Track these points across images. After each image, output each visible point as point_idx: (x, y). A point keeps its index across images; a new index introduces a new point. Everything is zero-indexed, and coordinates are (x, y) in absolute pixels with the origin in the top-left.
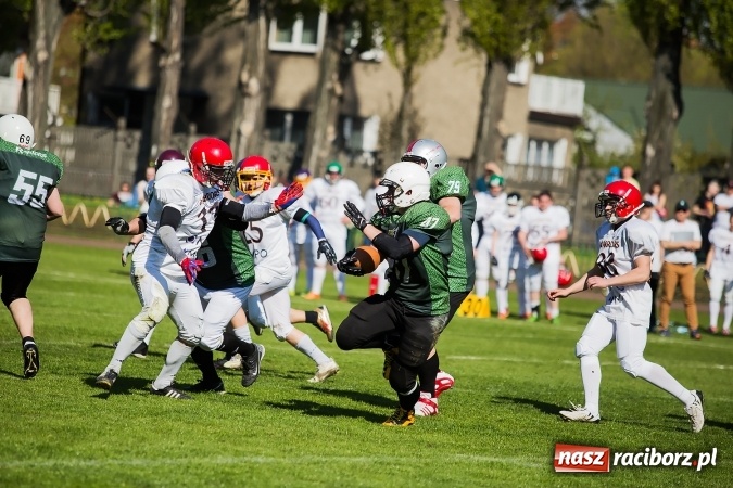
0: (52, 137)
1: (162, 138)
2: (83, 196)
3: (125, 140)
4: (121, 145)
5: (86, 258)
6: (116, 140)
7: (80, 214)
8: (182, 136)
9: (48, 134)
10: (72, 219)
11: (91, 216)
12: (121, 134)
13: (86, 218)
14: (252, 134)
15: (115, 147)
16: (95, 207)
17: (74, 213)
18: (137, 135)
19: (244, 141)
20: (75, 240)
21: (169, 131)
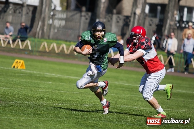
0: (54, 15)
1: (101, 16)
2: (66, 41)
3: (85, 16)
4: (83, 19)
5: (63, 67)
6: (81, 16)
7: (63, 48)
8: (110, 15)
9: (52, 13)
10: (59, 50)
11: (68, 49)
12: (83, 14)
13: (65, 50)
14: (140, 14)
15: (80, 19)
16: (70, 45)
17: (61, 48)
18: (90, 14)
19: (137, 17)
20: (61, 60)
21: (104, 13)
